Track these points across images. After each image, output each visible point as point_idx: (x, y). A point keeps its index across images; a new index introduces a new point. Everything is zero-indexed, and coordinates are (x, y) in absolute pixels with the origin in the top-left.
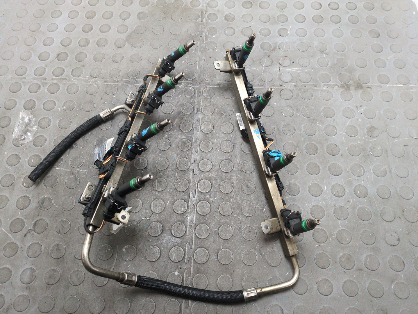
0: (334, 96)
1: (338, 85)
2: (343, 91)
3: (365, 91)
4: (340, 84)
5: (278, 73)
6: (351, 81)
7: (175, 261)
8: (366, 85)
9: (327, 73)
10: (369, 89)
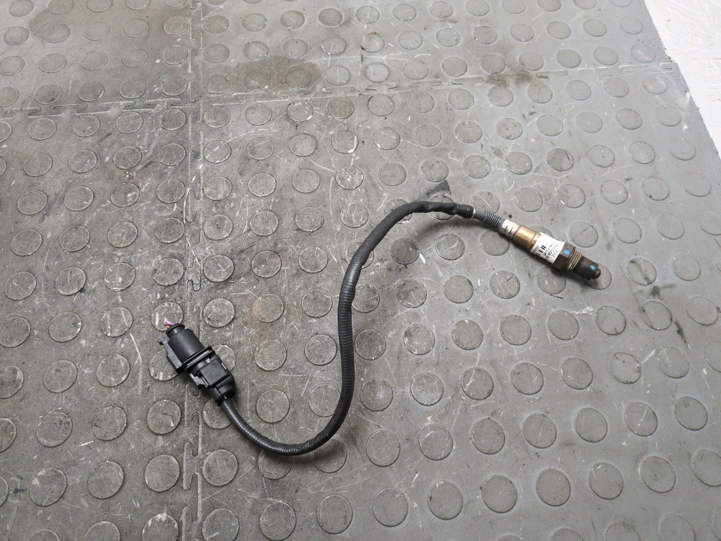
0: (476, 99)
1: (482, 78)
2: (493, 88)
3: (536, 85)
4: (486, 74)
5: (360, 65)
6: (507, 69)
7: (157, 490)
8: (537, 72)
9: (458, 57)
10: (543, 80)
